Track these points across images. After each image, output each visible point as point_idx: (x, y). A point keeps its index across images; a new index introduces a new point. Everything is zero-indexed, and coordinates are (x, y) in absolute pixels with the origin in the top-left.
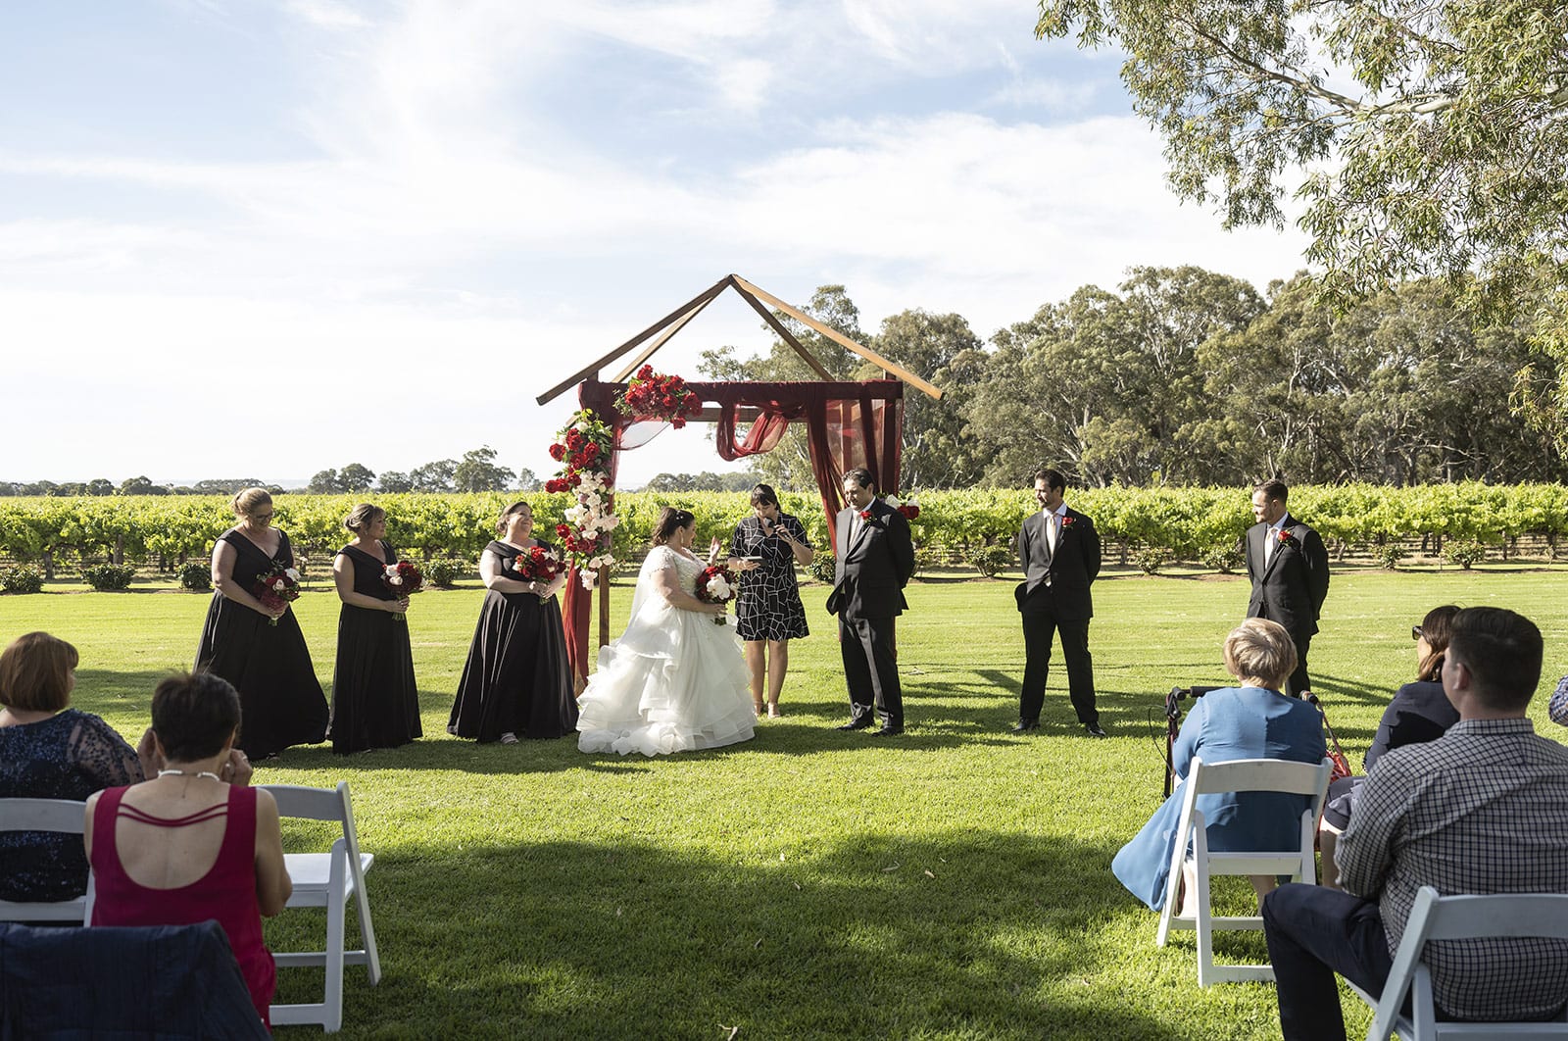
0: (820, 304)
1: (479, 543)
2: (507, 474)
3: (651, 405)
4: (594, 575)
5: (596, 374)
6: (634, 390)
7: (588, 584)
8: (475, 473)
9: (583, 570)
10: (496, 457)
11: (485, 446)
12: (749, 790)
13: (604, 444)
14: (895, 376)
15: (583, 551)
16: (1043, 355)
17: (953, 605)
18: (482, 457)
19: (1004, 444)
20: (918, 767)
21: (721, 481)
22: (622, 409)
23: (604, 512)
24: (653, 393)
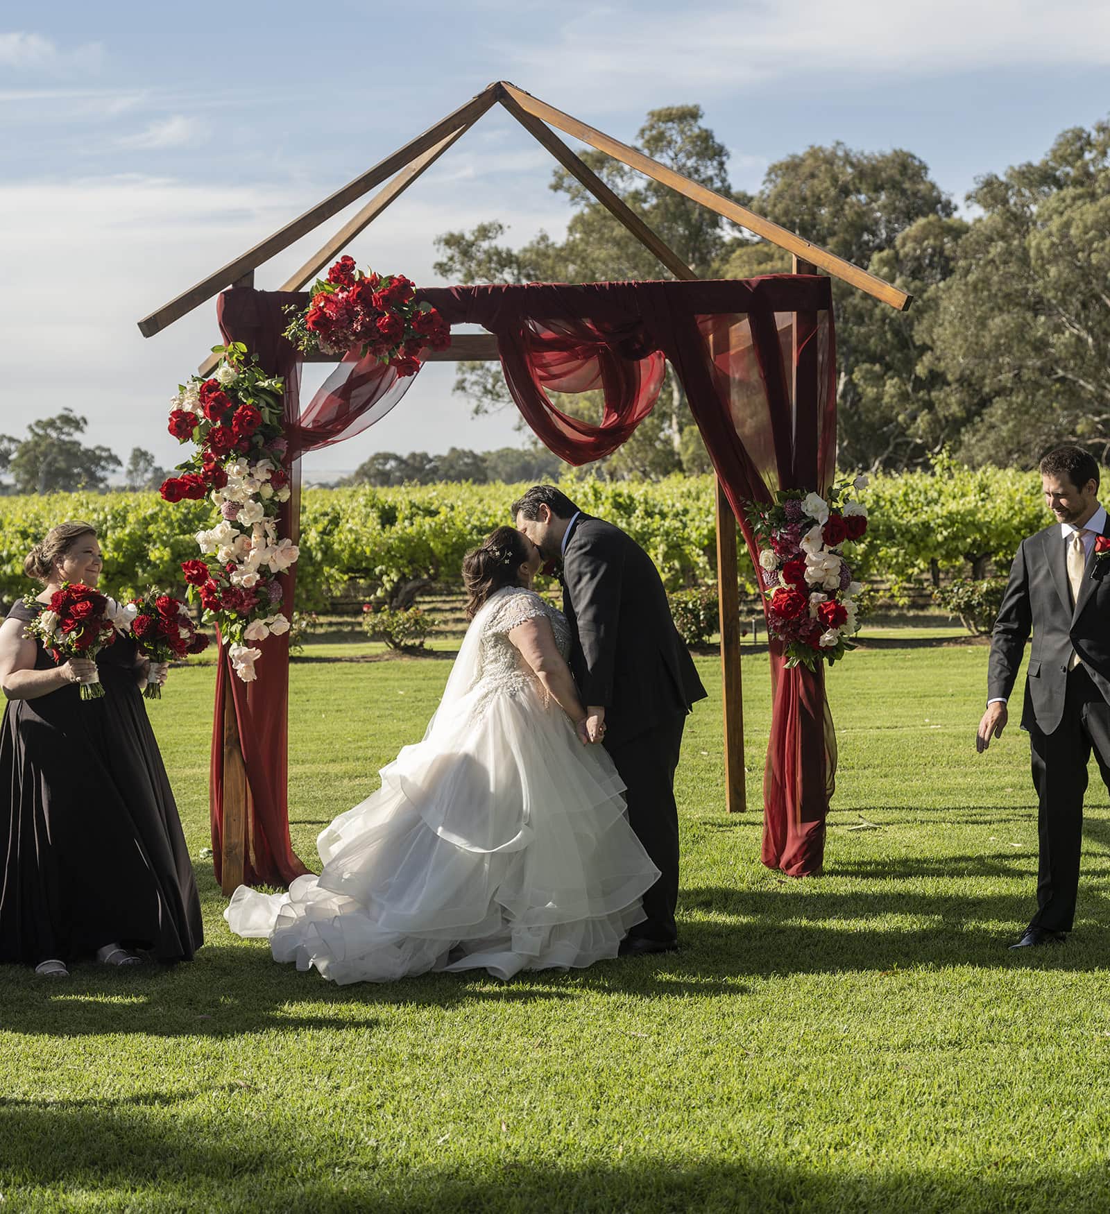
0: (658, 141)
2: (106, 459)
3: (355, 333)
4: (257, 653)
5: (250, 275)
6: (322, 304)
7: (244, 671)
8: (49, 458)
9: (235, 645)
10: (86, 428)
11: (66, 409)
12: (557, 1073)
13: (267, 410)
14: (815, 267)
15: (233, 608)
16: (1067, 225)
17: (919, 689)
18: (61, 429)
19: (996, 387)
20: (881, 1023)
21: (485, 465)
22: (298, 339)
23: (272, 534)
24: (358, 309)
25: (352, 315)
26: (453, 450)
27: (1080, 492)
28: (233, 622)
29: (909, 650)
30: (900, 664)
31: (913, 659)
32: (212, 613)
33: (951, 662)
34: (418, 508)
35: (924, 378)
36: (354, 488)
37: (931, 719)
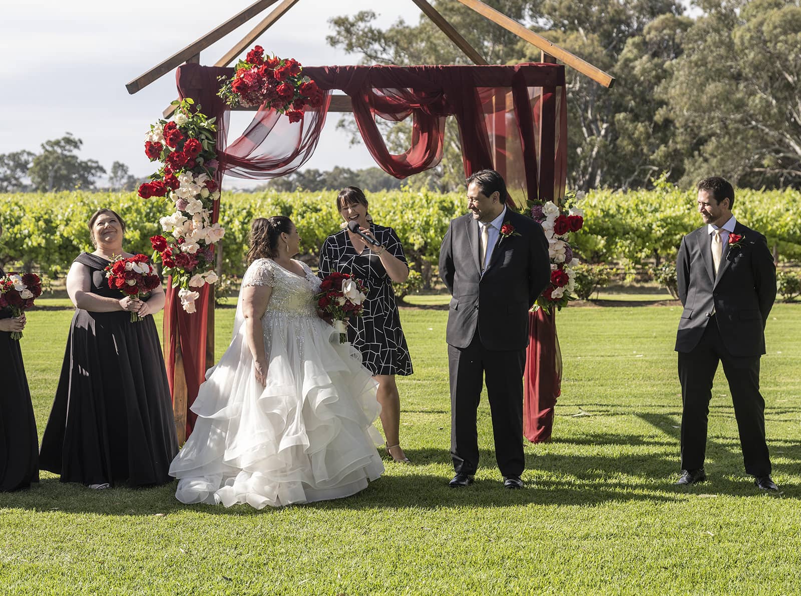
1: (61, 254)
2: (95, 168)
3: (262, 95)
4: (196, 295)
5: (197, 55)
6: (242, 76)
7: (188, 306)
8: (56, 167)
9: (182, 289)
10: (81, 147)
11: (68, 133)
12: (373, 548)
13: (206, 141)
14: (555, 59)
15: (182, 267)
16: (761, 24)
17: (635, 333)
18: (64, 147)
19: (710, 132)
20: (573, 525)
21: (358, 179)
22: (227, 97)
23: (207, 220)
24: (265, 79)
25: (260, 84)
26: (337, 168)
27: (718, 204)
28: (182, 275)
29: (632, 308)
30: (625, 317)
31: (633, 314)
32: (169, 269)
33: (659, 317)
34: (308, 207)
35: (660, 123)
36: (265, 193)
37: (637, 351)
